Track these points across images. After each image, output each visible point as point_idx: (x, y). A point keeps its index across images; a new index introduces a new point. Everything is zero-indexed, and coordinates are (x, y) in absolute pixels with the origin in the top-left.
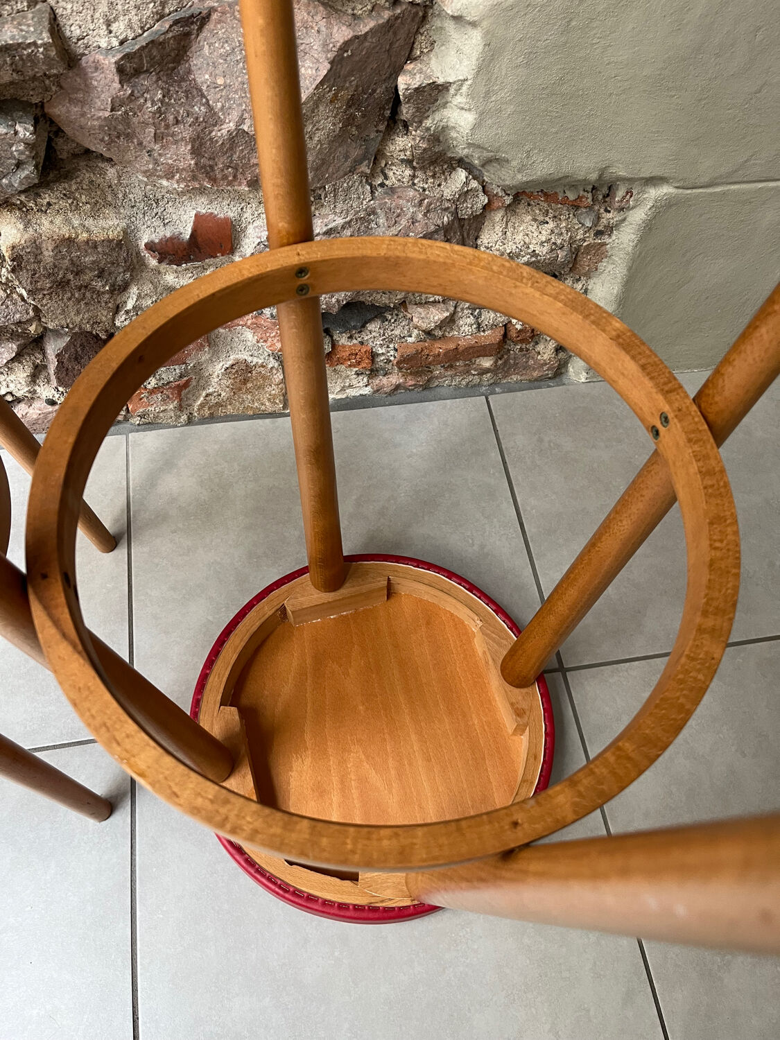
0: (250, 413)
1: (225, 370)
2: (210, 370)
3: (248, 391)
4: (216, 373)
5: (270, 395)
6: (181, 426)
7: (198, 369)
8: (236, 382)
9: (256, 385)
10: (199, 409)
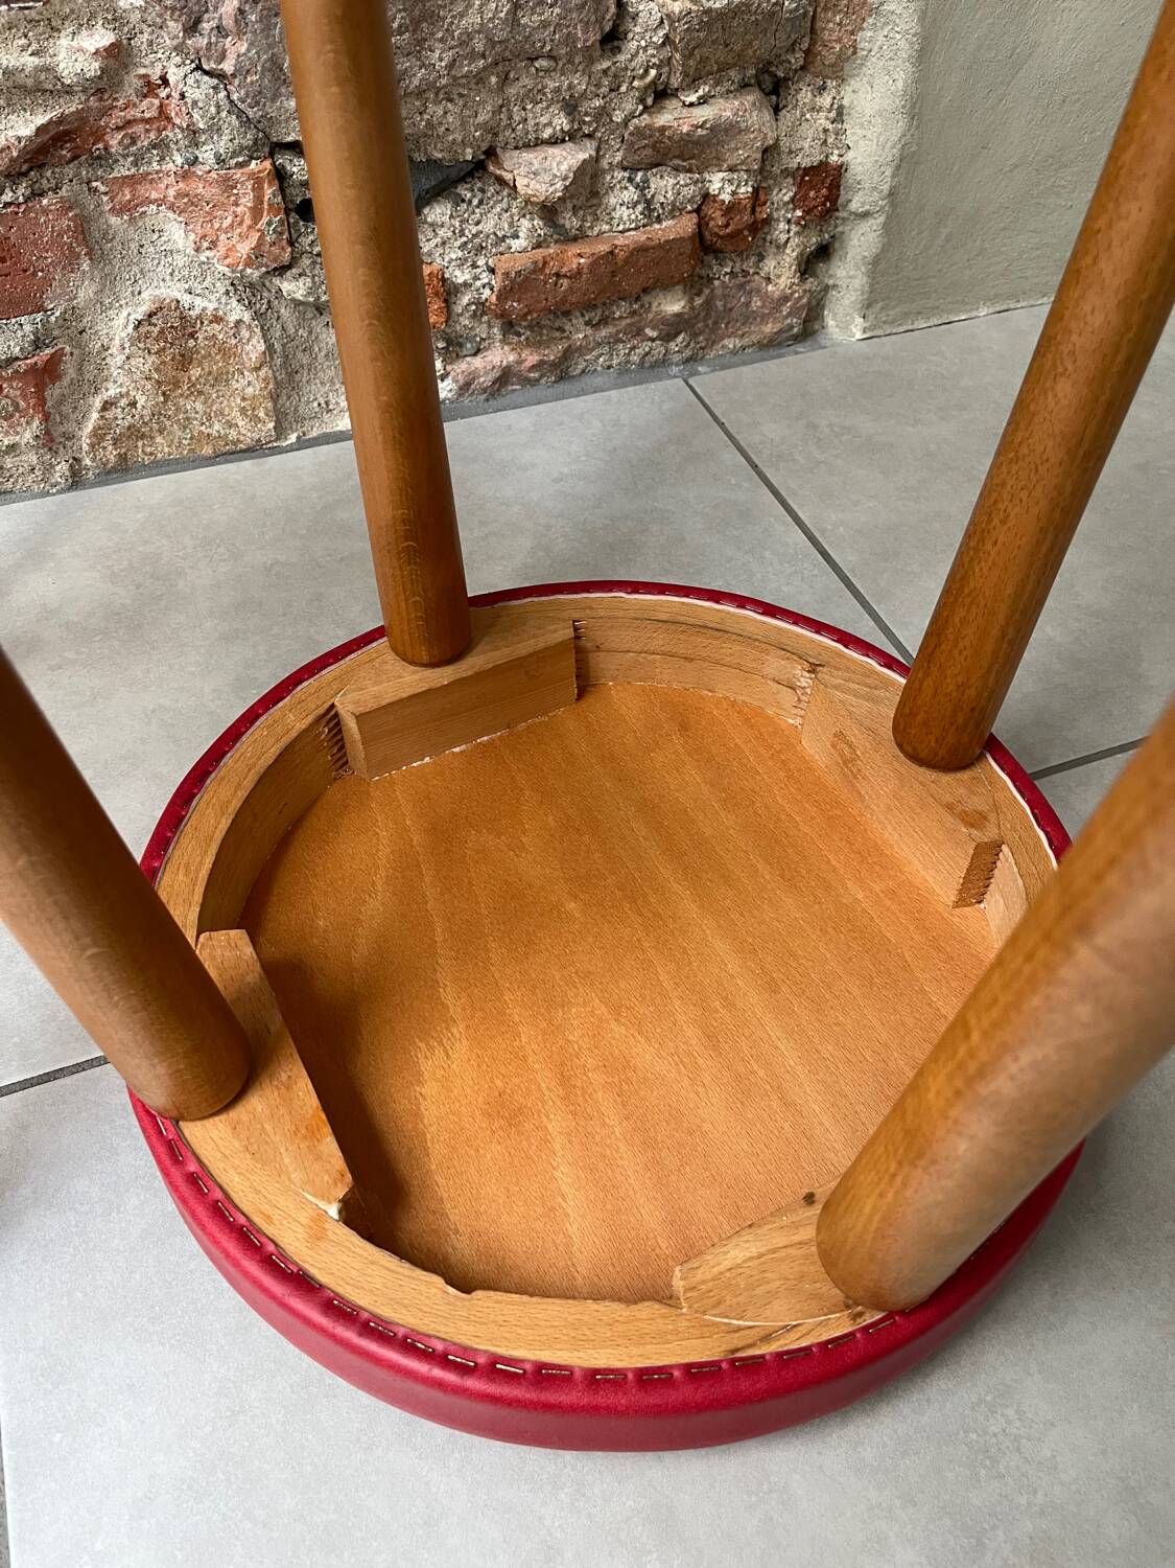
0: (208, 450)
1: (136, 328)
2: (101, 327)
3: (196, 392)
4: (117, 342)
5: (244, 399)
6: (58, 492)
7: (74, 326)
8: (163, 363)
9: (210, 373)
10: (92, 446)
